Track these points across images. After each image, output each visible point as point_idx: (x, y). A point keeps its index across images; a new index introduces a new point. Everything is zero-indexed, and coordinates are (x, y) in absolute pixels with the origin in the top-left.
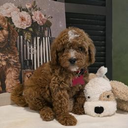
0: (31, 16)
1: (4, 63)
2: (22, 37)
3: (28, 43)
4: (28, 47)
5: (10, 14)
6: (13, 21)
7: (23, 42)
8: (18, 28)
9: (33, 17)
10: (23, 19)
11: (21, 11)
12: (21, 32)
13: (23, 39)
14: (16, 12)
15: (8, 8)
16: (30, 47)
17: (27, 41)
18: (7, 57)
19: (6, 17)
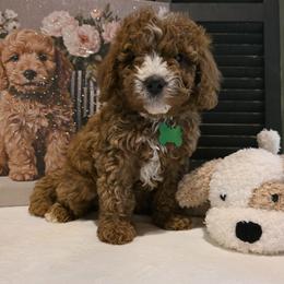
0: (101, 31)
1: (45, 123)
2: (80, 72)
3: (92, 84)
4: (92, 93)
5: (61, 30)
6: (65, 44)
7: (83, 83)
8: (73, 57)
9: (103, 34)
10: (84, 39)
11: (80, 25)
12: (80, 63)
13: (83, 76)
14: (71, 27)
15: (56, 21)
16: (95, 92)
17: (89, 79)
18: (50, 111)
19: (53, 37)
